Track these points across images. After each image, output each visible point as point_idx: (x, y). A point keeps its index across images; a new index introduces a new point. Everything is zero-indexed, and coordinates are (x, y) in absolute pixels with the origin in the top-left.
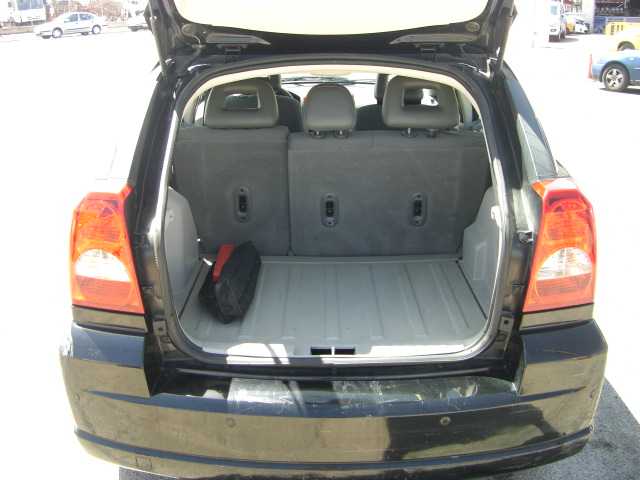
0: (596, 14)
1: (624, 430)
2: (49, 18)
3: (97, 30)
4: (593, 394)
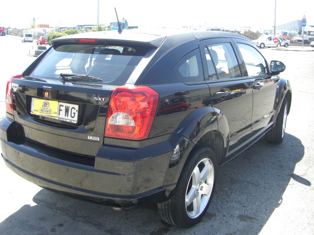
4: (129, 180)
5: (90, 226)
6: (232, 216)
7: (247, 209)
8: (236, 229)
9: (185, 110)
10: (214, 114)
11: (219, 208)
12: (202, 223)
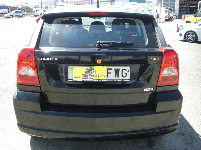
0: (179, 13)
1: (188, 130)
2: (9, 12)
3: (24, 16)
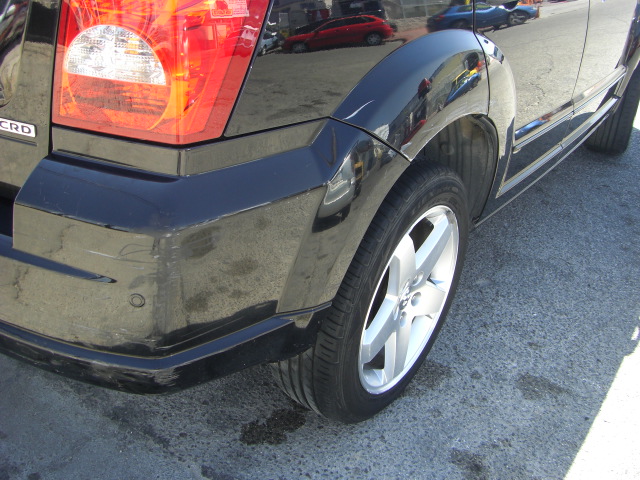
4: (137, 301)
5: (64, 392)
6: (498, 378)
7: (544, 355)
8: (511, 429)
9: (380, 43)
10: (474, 59)
11: (462, 346)
12: (407, 398)
